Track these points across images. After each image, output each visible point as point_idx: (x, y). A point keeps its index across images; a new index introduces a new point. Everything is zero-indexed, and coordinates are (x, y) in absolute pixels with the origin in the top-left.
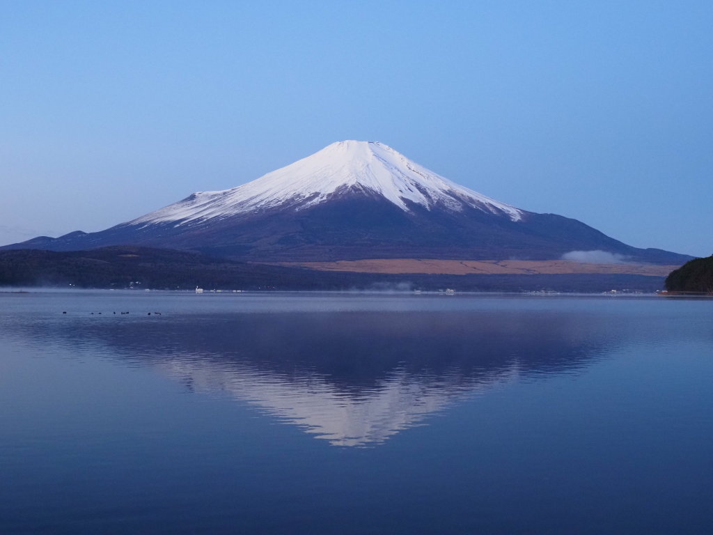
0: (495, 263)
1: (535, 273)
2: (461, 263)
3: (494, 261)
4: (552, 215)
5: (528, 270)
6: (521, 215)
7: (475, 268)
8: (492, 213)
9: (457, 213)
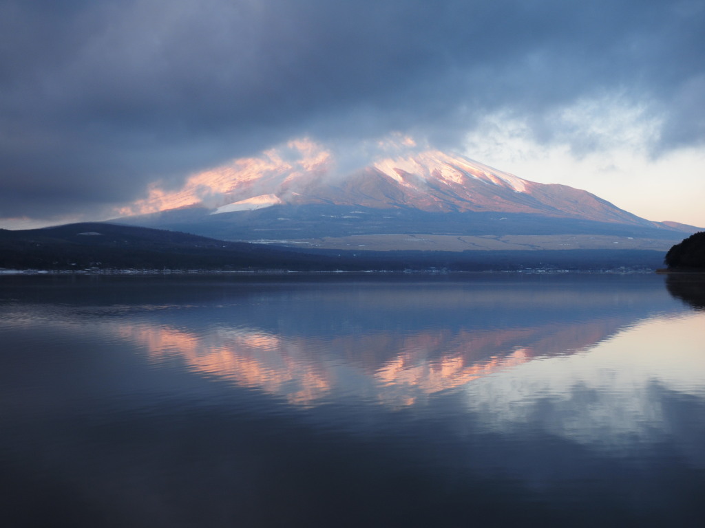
0: (495, 239)
1: (540, 249)
2: (459, 239)
3: (495, 236)
4: (559, 185)
5: (532, 246)
6: (525, 186)
7: (474, 244)
8: (493, 184)
9: (455, 184)
